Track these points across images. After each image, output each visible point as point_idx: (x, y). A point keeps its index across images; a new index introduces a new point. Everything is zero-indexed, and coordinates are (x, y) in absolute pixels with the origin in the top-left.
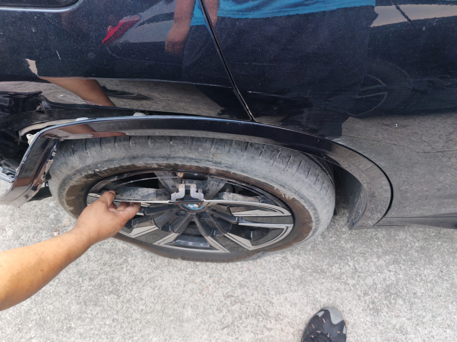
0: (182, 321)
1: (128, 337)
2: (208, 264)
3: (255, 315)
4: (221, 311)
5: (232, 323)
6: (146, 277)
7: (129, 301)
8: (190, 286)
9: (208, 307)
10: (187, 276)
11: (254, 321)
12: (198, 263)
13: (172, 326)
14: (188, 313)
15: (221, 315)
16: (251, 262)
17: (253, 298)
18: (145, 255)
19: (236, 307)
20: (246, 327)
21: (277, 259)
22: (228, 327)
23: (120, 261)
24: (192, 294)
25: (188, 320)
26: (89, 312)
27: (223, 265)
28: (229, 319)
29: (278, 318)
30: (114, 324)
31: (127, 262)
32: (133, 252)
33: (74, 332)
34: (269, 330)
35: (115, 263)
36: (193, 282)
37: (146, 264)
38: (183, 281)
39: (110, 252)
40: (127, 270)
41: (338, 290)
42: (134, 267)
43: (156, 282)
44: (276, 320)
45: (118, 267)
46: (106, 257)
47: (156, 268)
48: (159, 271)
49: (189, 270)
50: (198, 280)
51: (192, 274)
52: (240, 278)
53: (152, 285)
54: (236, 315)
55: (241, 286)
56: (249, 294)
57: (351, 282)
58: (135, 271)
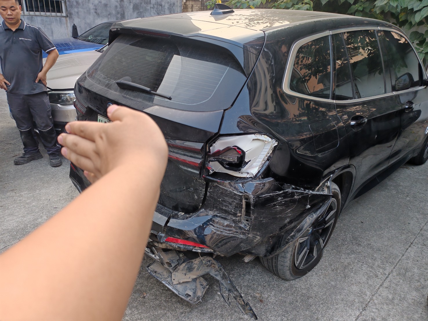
0: (335, 287)
1: (332, 304)
2: (315, 267)
3: (345, 268)
4: (338, 275)
5: (345, 275)
6: (308, 286)
7: (316, 296)
8: (322, 277)
9: (334, 277)
10: (316, 275)
11: (347, 270)
12: (313, 270)
13: (336, 290)
14: (333, 283)
15: (339, 276)
16: (322, 258)
17: (338, 265)
18: (297, 281)
19: (339, 271)
20: (348, 273)
21: (326, 252)
22: (345, 277)
23: (294, 289)
24: (326, 278)
25: (336, 285)
26: (312, 309)
27: (318, 264)
28: (343, 275)
29: (349, 264)
30: (324, 305)
31: (296, 287)
32: (293, 283)
33: (319, 318)
34: (353, 268)
35: (294, 291)
36: (320, 275)
37: (302, 283)
38: (318, 277)
39: (287, 290)
40: (301, 289)
41: (348, 247)
42: (301, 287)
43: (313, 284)
44: (350, 265)
45: (297, 291)
46: (289, 292)
47: (306, 281)
48: (308, 282)
49: (314, 274)
50: (320, 274)
51: (316, 274)
52: (327, 264)
53: (313, 286)
54: (342, 273)
55: (331, 265)
56: (335, 265)
57: (346, 243)
58: (303, 287)
